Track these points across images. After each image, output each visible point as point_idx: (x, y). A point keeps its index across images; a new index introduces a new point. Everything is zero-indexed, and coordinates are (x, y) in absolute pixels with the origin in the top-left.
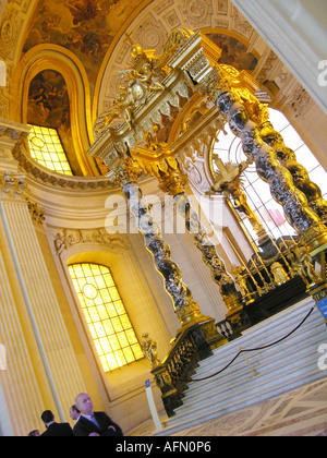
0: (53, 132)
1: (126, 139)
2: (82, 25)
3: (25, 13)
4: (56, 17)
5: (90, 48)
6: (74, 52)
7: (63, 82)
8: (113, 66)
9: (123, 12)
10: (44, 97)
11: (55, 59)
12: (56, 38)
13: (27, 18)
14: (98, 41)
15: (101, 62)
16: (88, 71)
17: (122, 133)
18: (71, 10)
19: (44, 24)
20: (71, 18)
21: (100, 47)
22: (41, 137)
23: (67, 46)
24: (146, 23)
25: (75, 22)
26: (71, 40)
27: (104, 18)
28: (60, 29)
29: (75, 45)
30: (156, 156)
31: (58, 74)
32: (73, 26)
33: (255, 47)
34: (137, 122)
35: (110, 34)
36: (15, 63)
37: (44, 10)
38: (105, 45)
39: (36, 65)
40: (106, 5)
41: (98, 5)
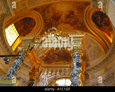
0: (18, 35)
1: (35, 45)
2: (52, 20)
3: (43, 2)
4: (49, 12)
6: (44, 23)
9: (64, 27)
10: (26, 25)
11: (38, 20)
12: (44, 16)
13: (42, 4)
18: (53, 14)
19: (45, 10)
20: (52, 16)
22: (14, 32)
23: (44, 20)
25: (51, 18)
26: (47, 20)
27: (59, 24)
28: (47, 15)
29: (46, 22)
30: (37, 62)
31: (35, 23)
33: (90, 63)
36: (29, 8)
37: (48, 7)
39: (33, 15)
40: (62, 22)
41: (60, 20)
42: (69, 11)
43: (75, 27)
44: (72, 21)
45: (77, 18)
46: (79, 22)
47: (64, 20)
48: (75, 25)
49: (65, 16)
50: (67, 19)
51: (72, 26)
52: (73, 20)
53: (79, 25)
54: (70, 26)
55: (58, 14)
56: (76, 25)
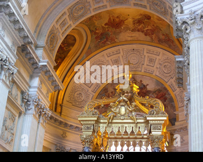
1: (101, 125)
2: (107, 28)
4: (100, 17)
5: (101, 39)
7: (73, 45)
8: (103, 55)
9: (131, 37)
12: (90, 25)
14: (107, 39)
15: (99, 48)
16: (89, 48)
17: (102, 121)
18: (110, 19)
20: (106, 21)
21: (105, 42)
23: (91, 31)
24: (138, 51)
25: (106, 24)
26: (96, 30)
27: (121, 32)
28: (96, 23)
29: (95, 33)
31: (75, 40)
32: (103, 25)
34: (111, 123)
35: (116, 40)
38: (109, 43)
40: (127, 29)
41: (124, 26)
42: (141, 15)
43: (154, 38)
44: (146, 29)
45: (157, 26)
46: (161, 32)
47: (131, 26)
48: (152, 34)
49: (134, 21)
50: (137, 24)
51: (148, 36)
52: (149, 28)
53: (162, 37)
54: (144, 35)
55: (118, 17)
56: (154, 35)
